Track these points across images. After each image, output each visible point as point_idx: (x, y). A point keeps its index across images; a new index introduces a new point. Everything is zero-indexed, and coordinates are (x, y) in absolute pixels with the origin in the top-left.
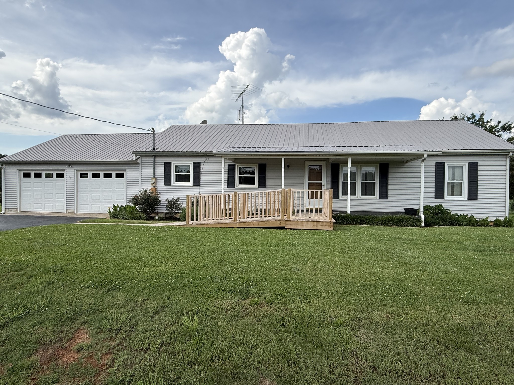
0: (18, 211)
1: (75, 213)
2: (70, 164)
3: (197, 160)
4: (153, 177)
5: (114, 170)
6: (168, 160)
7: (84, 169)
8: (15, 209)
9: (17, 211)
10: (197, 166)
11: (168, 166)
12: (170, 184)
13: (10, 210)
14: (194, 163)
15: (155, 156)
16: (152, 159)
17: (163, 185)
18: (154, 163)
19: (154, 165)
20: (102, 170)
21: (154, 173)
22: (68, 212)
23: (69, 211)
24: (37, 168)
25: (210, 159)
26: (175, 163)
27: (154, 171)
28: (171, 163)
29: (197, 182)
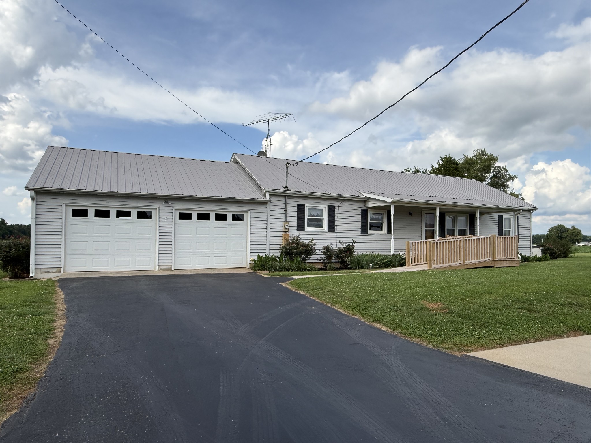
0: (62, 271)
1: (173, 269)
2: (167, 199)
3: (332, 203)
4: (284, 220)
5: (229, 210)
6: (301, 202)
7: (186, 207)
8: (56, 269)
9: (60, 272)
10: (332, 210)
11: (301, 208)
12: (303, 230)
13: (43, 270)
14: (328, 206)
15: (285, 196)
16: (282, 200)
17: (296, 231)
18: (286, 203)
19: (286, 206)
20: (212, 210)
21: (286, 216)
22: (161, 269)
23: (163, 267)
24: (105, 203)
25: (347, 203)
26: (309, 205)
27: (286, 214)
28: (304, 205)
29: (331, 227)
